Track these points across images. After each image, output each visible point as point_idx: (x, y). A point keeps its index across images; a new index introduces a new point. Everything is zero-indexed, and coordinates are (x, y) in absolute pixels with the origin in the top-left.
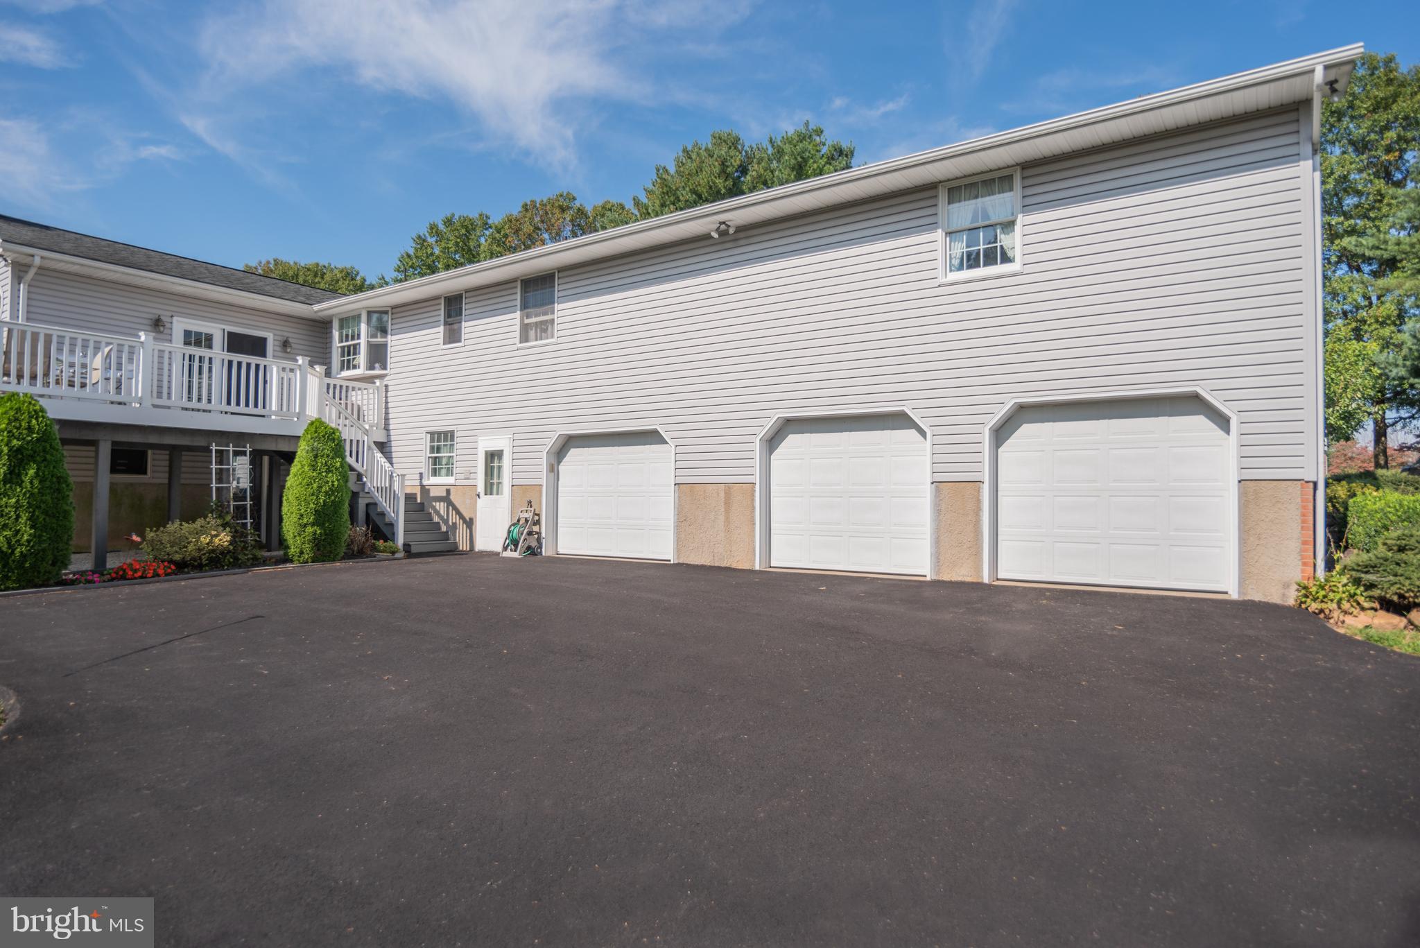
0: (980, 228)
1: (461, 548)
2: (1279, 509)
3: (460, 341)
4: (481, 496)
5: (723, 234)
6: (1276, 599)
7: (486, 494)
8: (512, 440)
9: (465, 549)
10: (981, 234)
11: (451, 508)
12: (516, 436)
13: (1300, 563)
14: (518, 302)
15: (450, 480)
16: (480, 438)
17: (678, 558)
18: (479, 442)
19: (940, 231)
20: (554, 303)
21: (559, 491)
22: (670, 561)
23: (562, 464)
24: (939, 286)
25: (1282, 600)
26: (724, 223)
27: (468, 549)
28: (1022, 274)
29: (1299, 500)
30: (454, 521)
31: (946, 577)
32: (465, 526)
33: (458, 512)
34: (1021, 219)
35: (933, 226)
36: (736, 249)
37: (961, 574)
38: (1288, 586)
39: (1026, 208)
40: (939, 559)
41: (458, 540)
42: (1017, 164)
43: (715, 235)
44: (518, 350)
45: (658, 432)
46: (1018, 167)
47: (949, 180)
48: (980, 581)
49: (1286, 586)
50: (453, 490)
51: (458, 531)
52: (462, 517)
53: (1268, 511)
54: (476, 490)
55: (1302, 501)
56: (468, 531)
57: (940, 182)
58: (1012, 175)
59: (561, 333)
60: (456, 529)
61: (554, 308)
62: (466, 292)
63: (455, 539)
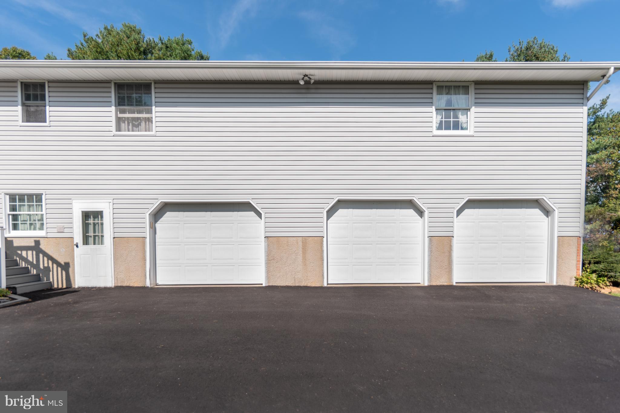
0: (451, 110)
1: (56, 286)
2: (570, 248)
3: (45, 122)
4: (79, 245)
5: (307, 83)
6: (568, 284)
7: (83, 245)
8: (111, 204)
9: (60, 286)
10: (452, 113)
11: (41, 256)
12: (115, 201)
13: (576, 269)
14: (113, 99)
15: (42, 233)
16: (74, 201)
17: (269, 282)
18: (74, 204)
19: (434, 107)
20: (152, 106)
21: (156, 242)
22: (262, 284)
23: (158, 222)
24: (433, 136)
25: (570, 284)
26: (307, 76)
27: (65, 286)
28: (473, 136)
29: (576, 244)
30: (46, 265)
31: (434, 284)
32: (59, 269)
33: (50, 258)
34: (473, 109)
35: (431, 104)
36: (308, 94)
37: (442, 281)
38: (572, 278)
39: (477, 104)
40: (431, 275)
41: (51, 280)
42: (473, 81)
43: (302, 83)
44: (113, 136)
45: (250, 203)
46: (473, 82)
47: (439, 81)
48: (451, 284)
49: (571, 278)
50: (42, 241)
51: (51, 273)
52: (54, 261)
53: (566, 249)
54: (73, 242)
55: (578, 245)
56: (64, 273)
57: (434, 81)
58: (469, 86)
59: (158, 129)
60: (50, 271)
61: (152, 109)
62: (49, 82)
63: (48, 278)
